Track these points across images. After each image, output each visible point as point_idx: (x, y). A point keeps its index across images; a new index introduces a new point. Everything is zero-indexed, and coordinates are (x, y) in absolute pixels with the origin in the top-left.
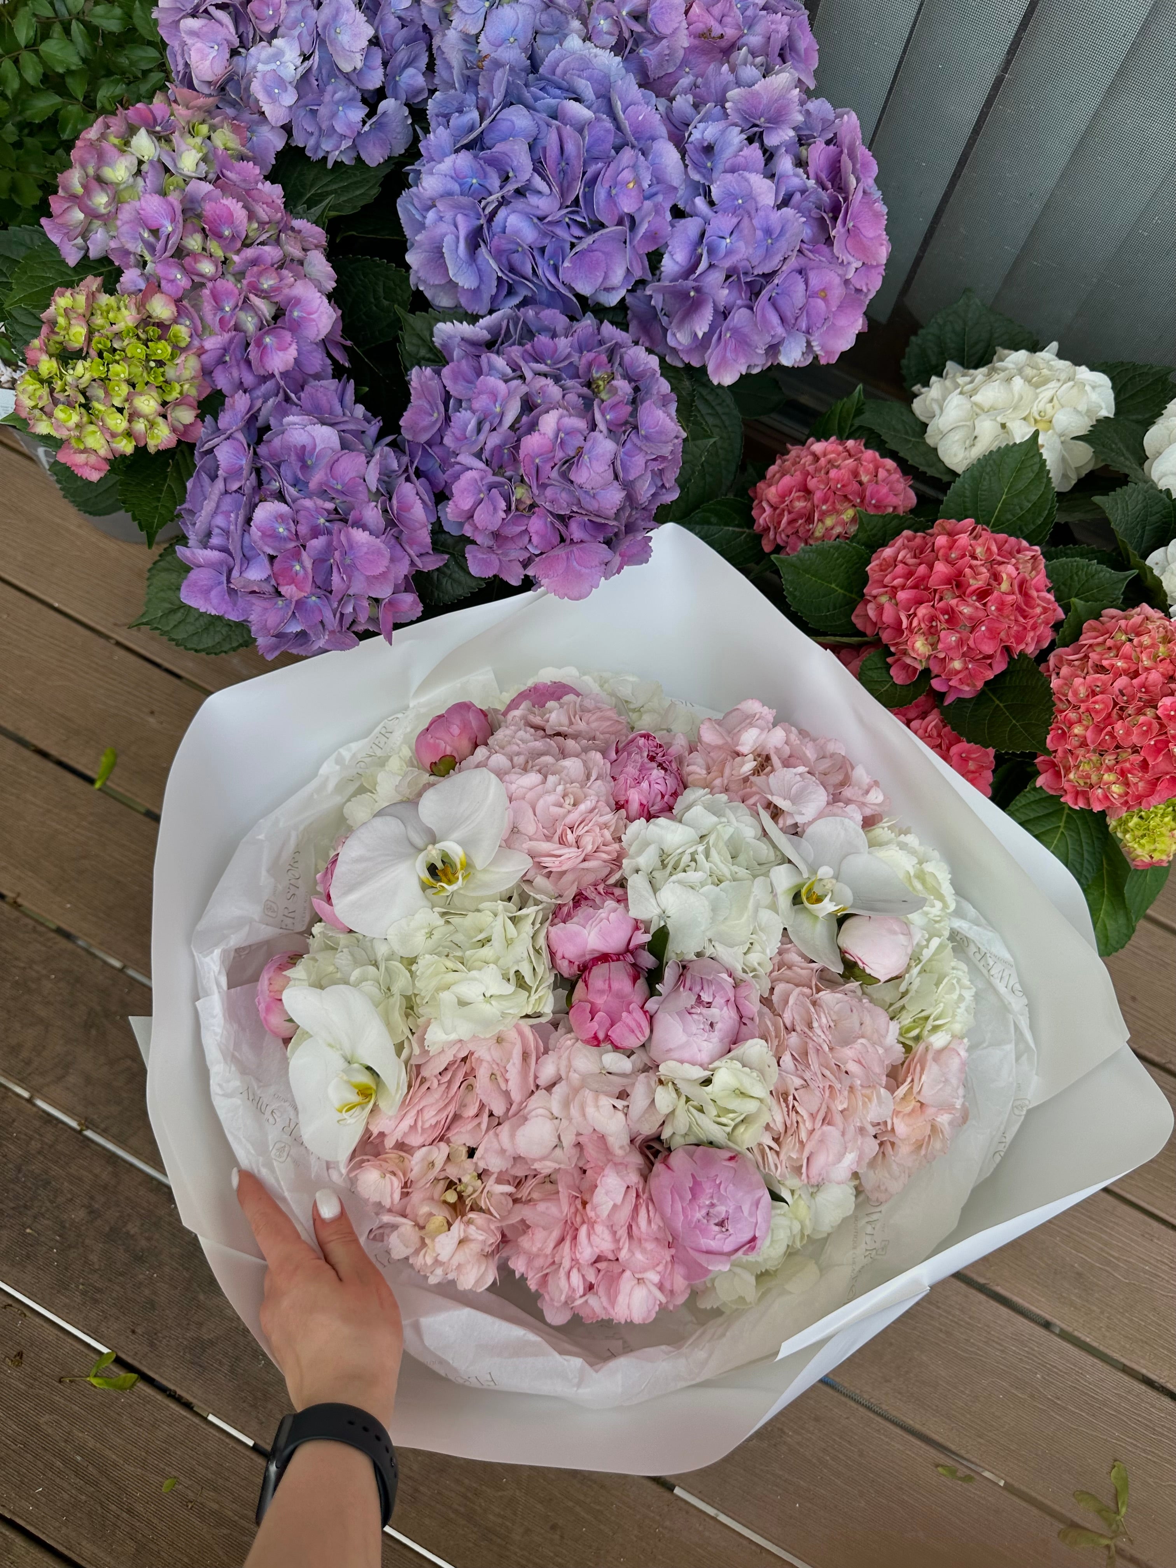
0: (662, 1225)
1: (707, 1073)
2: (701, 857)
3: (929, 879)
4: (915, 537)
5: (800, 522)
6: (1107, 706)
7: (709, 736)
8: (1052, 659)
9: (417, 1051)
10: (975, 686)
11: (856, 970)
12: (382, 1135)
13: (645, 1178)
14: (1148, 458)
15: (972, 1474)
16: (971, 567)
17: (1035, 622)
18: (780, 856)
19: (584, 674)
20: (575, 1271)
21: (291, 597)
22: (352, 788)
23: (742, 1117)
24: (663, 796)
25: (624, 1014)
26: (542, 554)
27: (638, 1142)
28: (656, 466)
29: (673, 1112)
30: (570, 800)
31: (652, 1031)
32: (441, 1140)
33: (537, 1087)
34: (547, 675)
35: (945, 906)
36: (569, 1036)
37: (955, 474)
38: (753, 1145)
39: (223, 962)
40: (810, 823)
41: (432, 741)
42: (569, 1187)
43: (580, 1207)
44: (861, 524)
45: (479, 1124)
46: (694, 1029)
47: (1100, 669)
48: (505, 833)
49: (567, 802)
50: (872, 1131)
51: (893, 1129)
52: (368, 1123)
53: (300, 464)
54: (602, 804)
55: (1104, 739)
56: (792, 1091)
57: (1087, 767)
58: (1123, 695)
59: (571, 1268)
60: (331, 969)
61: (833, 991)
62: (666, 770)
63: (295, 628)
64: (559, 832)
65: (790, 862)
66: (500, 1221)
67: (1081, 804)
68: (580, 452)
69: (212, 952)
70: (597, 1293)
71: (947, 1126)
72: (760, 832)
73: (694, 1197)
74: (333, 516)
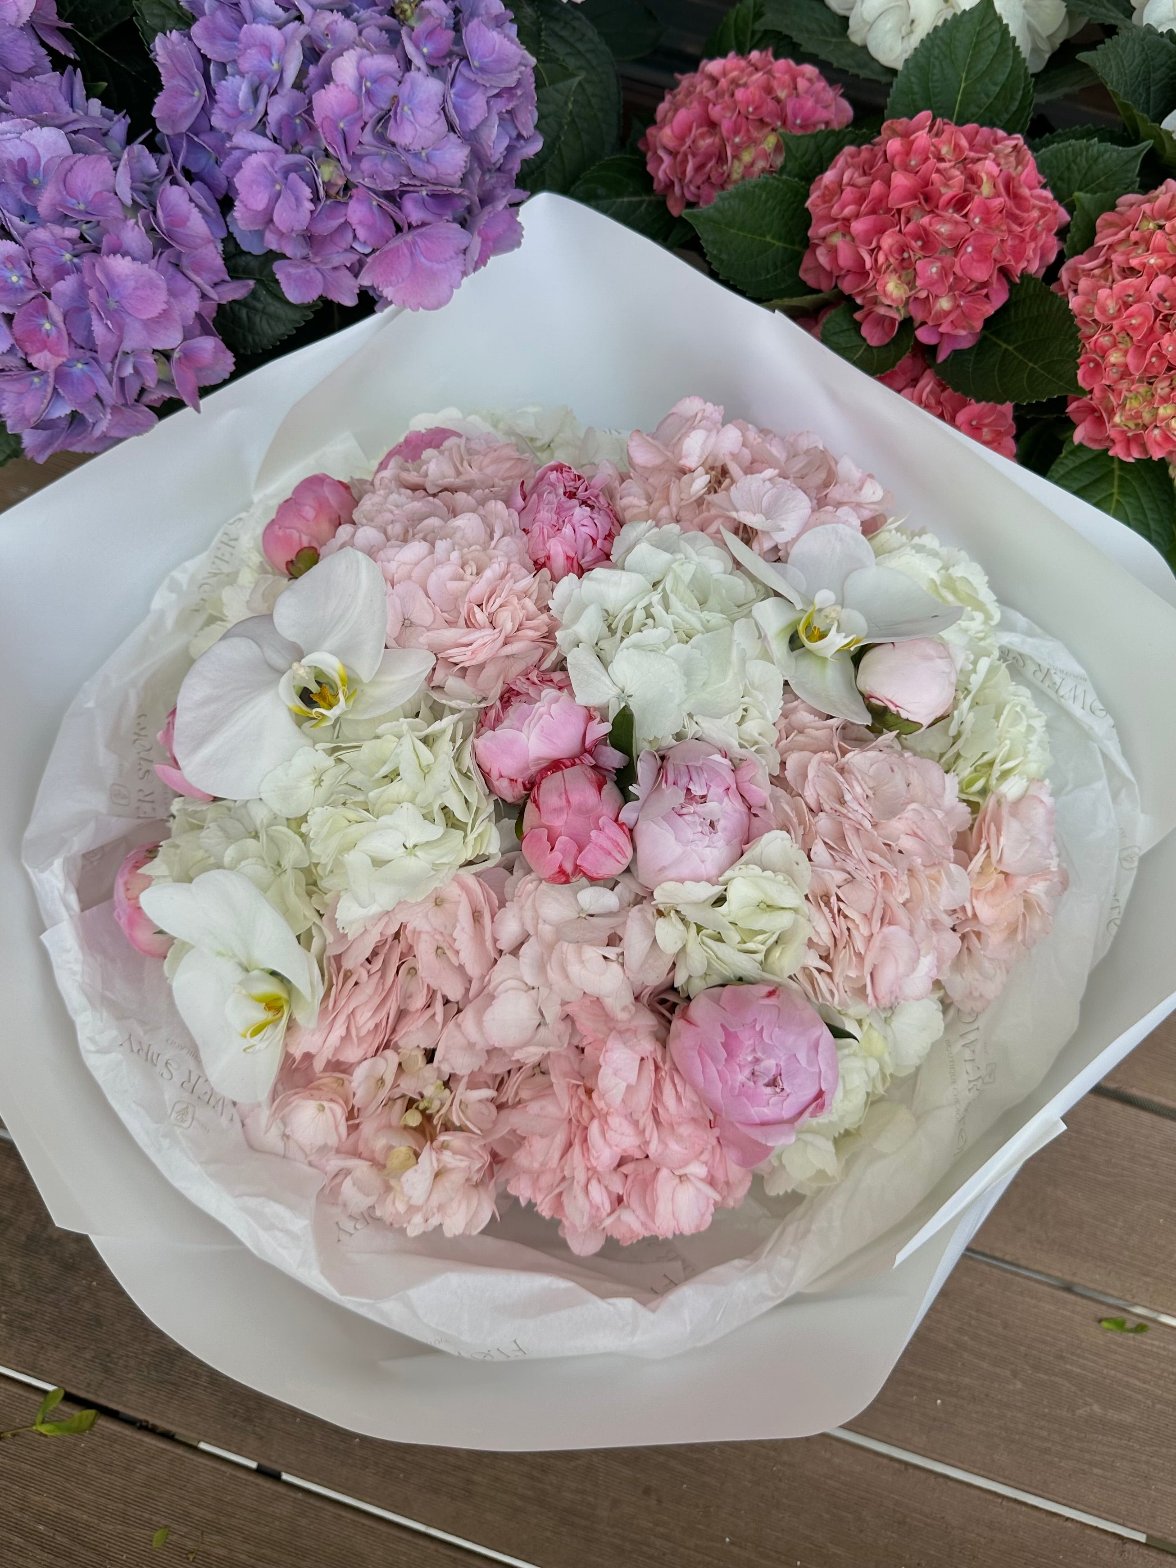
0: (695, 1099)
1: (717, 890)
2: (658, 610)
3: (960, 586)
4: (859, 153)
5: (710, 165)
6: (1146, 318)
7: (642, 456)
8: (1064, 274)
9: (330, 938)
10: (972, 327)
11: (888, 718)
12: (308, 1057)
13: (663, 1042)
14: (1134, 9)
15: (1145, 1322)
16: (938, 171)
17: (1034, 231)
18: (763, 591)
19: (470, 414)
20: (594, 1184)
21: (47, 367)
22: (201, 619)
23: (775, 938)
24: (594, 542)
25: (593, 833)
26: (374, 251)
27: (645, 999)
28: (502, 105)
29: (683, 949)
30: (471, 568)
31: (635, 849)
32: (387, 1046)
33: (501, 952)
34: (422, 423)
35: (988, 617)
36: (529, 877)
37: (893, 72)
38: (795, 970)
39: (67, 875)
40: (795, 540)
41: (281, 533)
42: (565, 1075)
43: (584, 1097)
44: (788, 150)
45: (434, 1015)
46: (689, 834)
47: (1129, 271)
48: (392, 627)
49: (468, 571)
50: (949, 922)
51: (975, 915)
52: (286, 1045)
53: (22, 185)
54: (515, 566)
55: (1150, 364)
56: (834, 890)
57: (1135, 404)
58: (1165, 301)
59: (589, 1181)
60: (200, 854)
61: (863, 750)
62: (592, 507)
63: (62, 411)
64: (464, 612)
65: (777, 594)
66: (484, 1137)
67: (1136, 454)
68: (395, 100)
69: (51, 864)
70: (628, 1206)
71: (1043, 895)
72: (730, 564)
73: (731, 1054)
74: (82, 246)
